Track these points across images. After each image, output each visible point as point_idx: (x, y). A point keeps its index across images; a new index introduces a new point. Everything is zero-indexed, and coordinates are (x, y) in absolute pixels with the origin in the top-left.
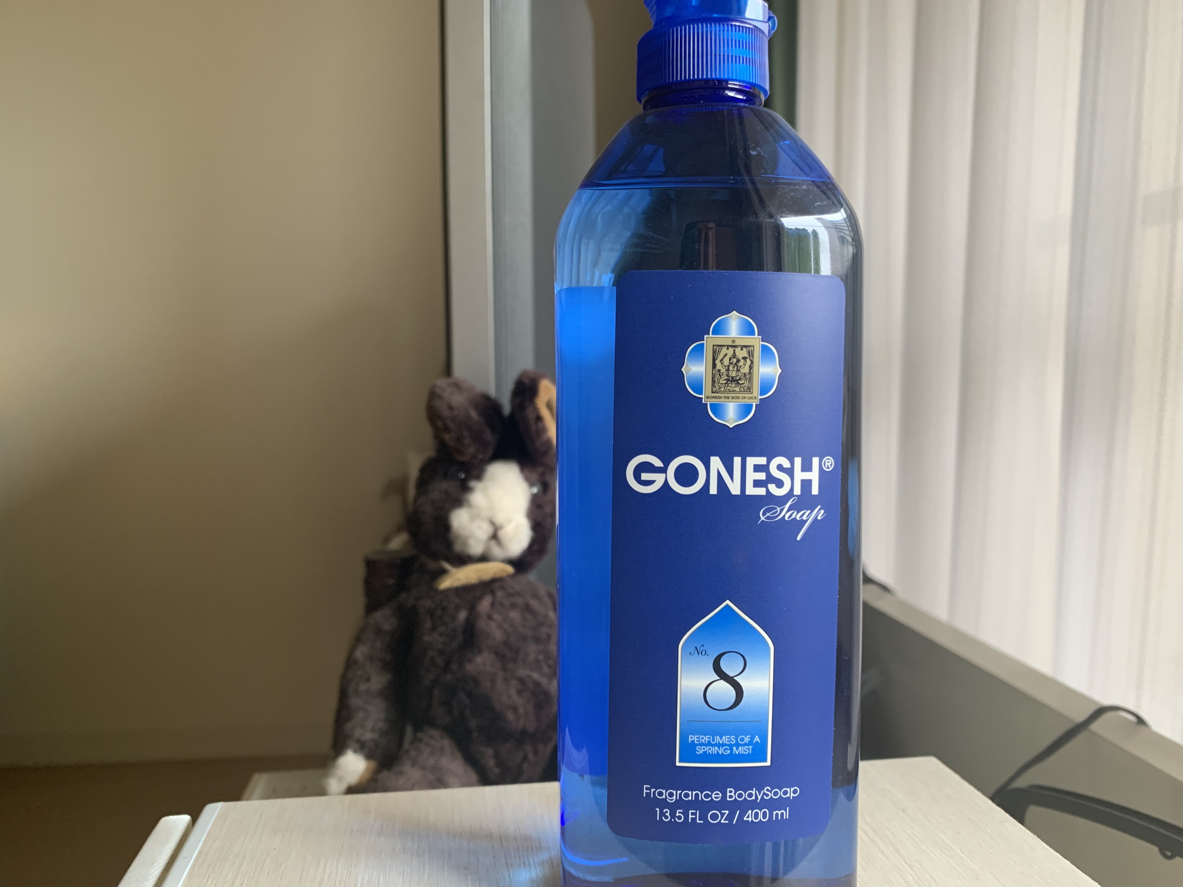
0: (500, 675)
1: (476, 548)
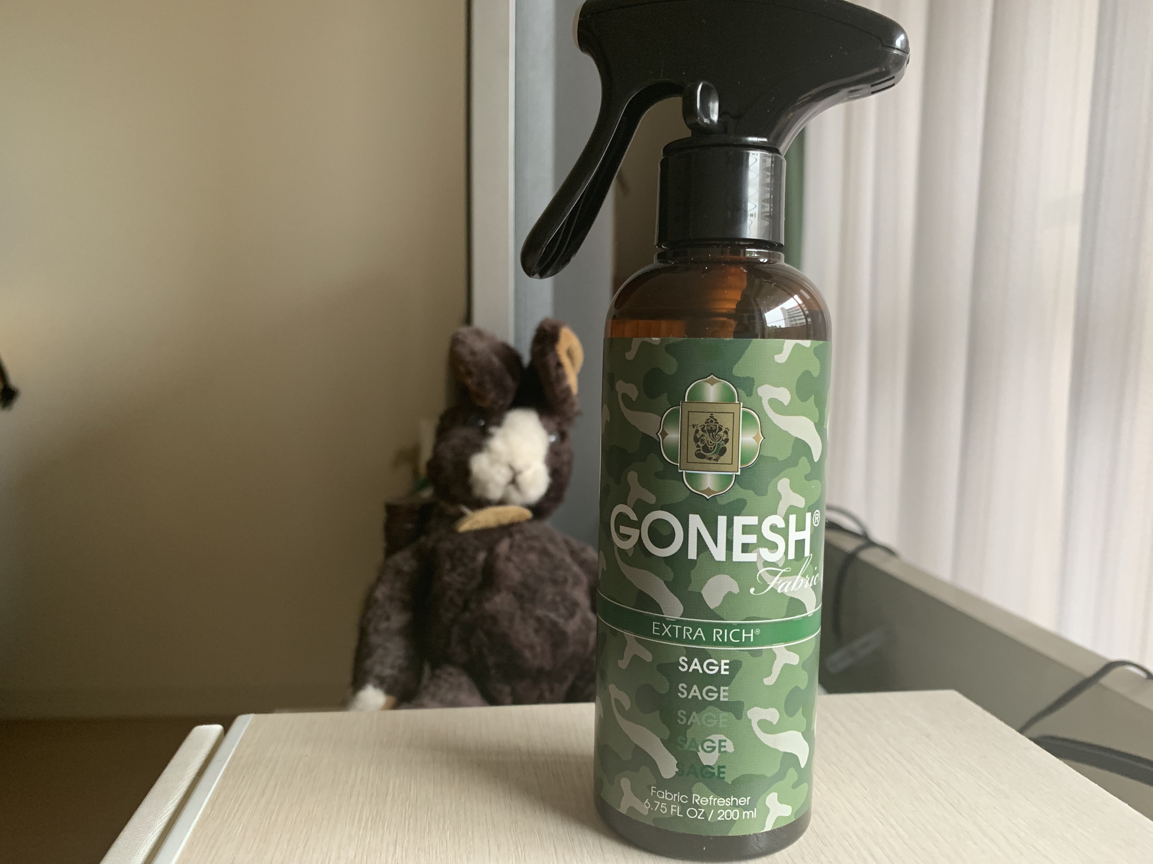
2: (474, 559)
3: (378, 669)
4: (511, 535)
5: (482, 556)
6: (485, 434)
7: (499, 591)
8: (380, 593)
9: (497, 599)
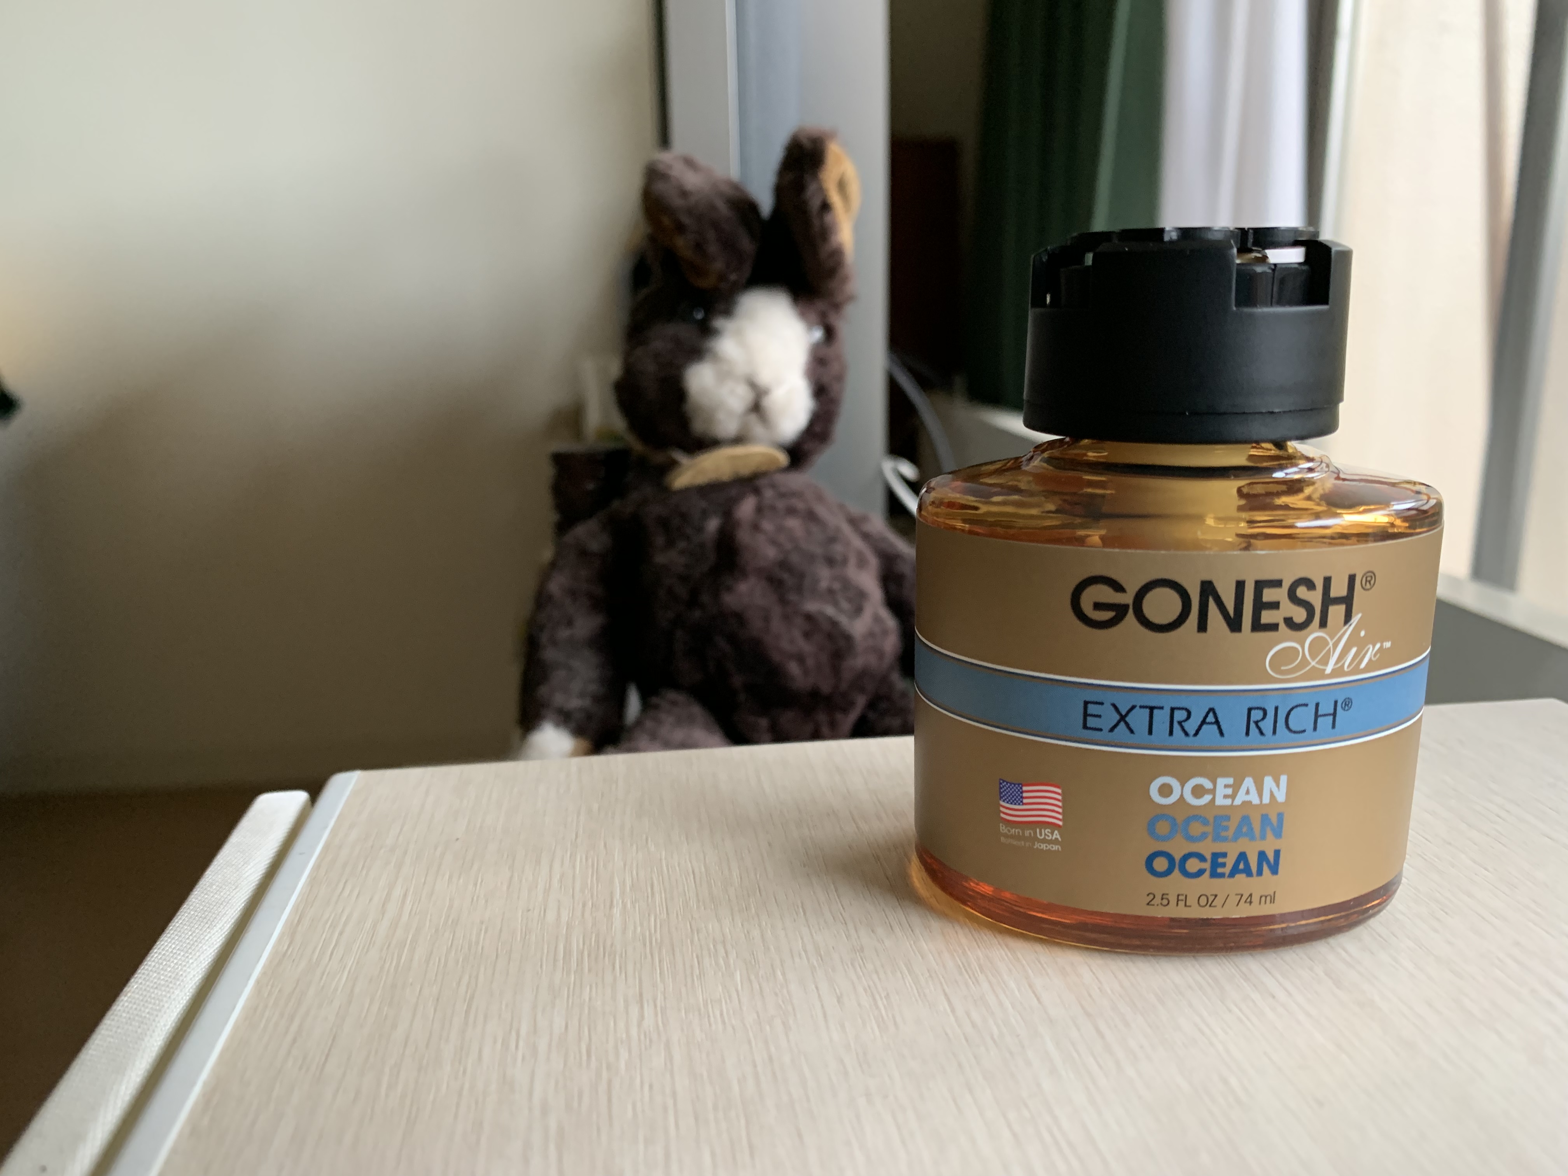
0: (776, 612)
1: (727, 426)
2: (700, 529)
3: (559, 699)
4: (757, 491)
5: (713, 524)
6: (706, 331)
7: (744, 574)
8: (555, 586)
9: (743, 587)
